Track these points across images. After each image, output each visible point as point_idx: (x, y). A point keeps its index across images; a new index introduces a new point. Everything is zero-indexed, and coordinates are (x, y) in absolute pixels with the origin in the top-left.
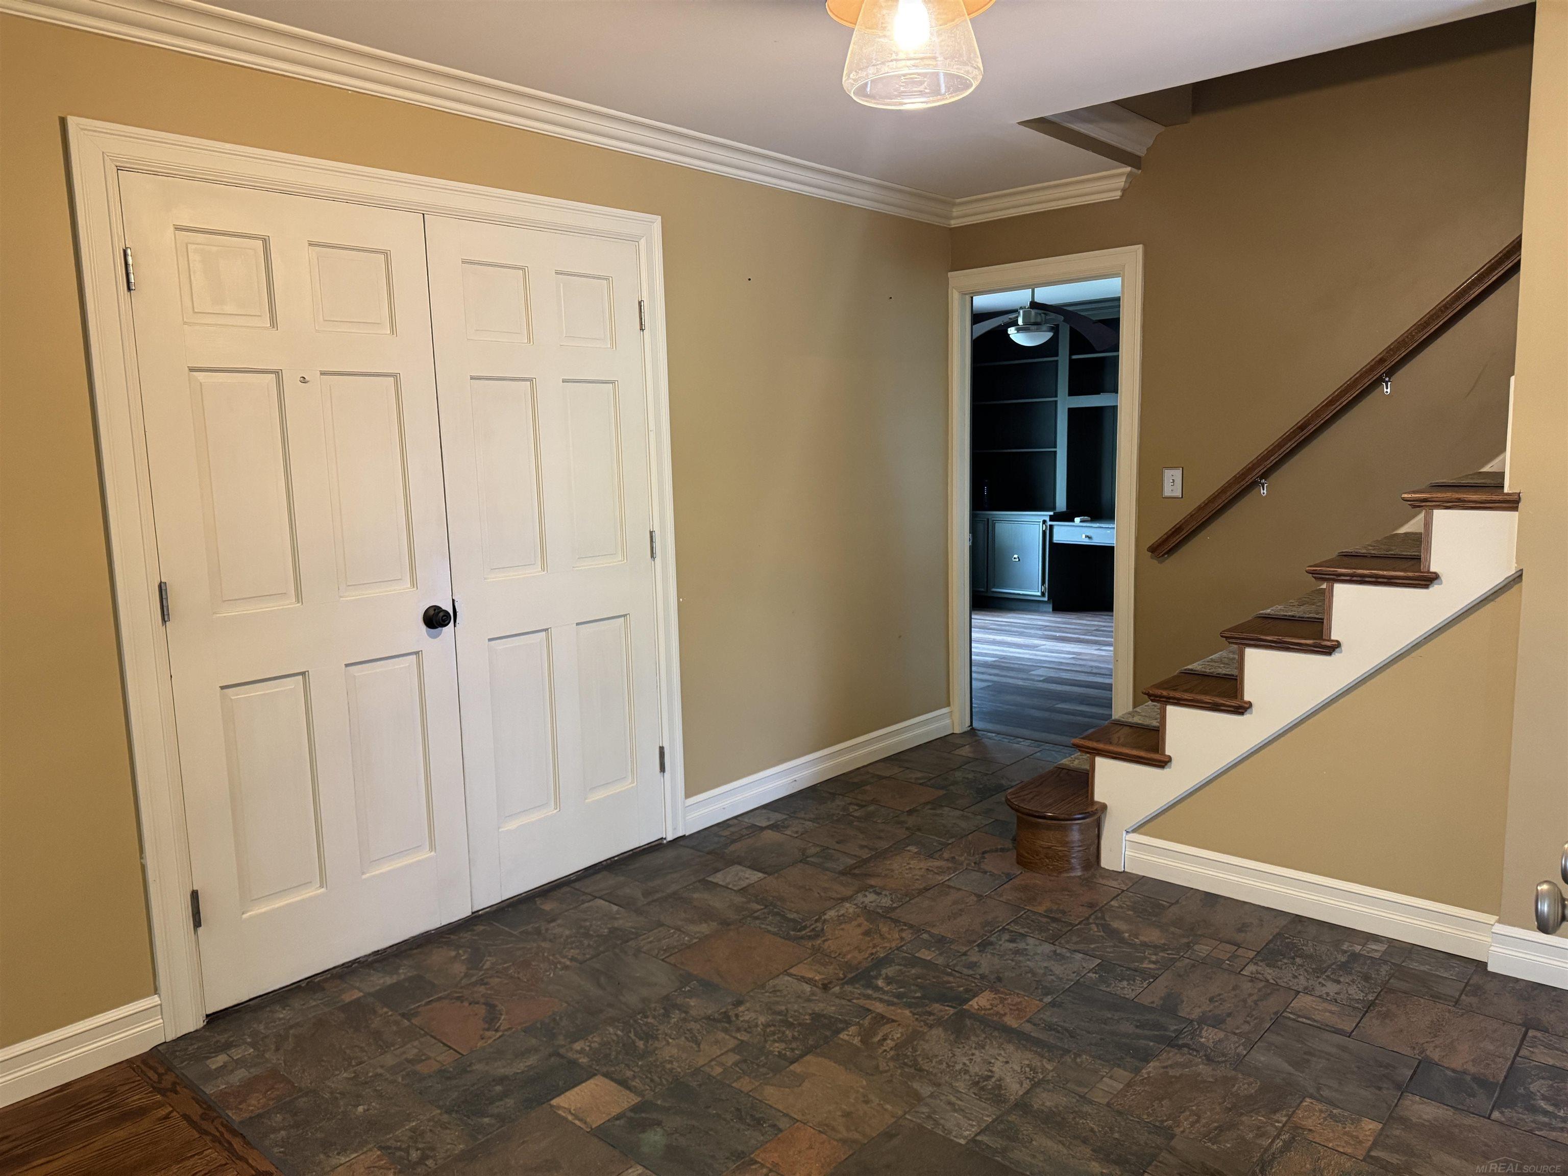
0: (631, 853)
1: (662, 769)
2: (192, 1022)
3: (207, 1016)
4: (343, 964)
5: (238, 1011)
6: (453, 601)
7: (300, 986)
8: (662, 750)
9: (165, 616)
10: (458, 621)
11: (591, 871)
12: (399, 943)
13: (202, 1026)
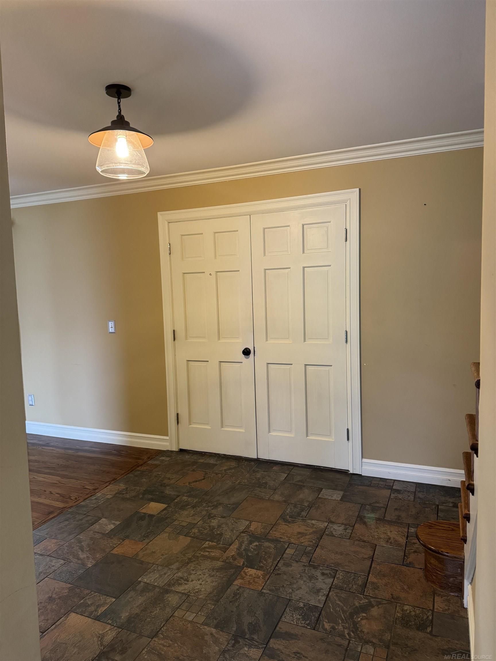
0: (330, 469)
1: (348, 439)
2: (175, 448)
3: (180, 449)
4: (215, 453)
5: (187, 452)
6: (254, 347)
7: (202, 453)
8: (348, 430)
9: (174, 339)
10: (255, 355)
11: (308, 467)
12: (232, 455)
13: (177, 451)
